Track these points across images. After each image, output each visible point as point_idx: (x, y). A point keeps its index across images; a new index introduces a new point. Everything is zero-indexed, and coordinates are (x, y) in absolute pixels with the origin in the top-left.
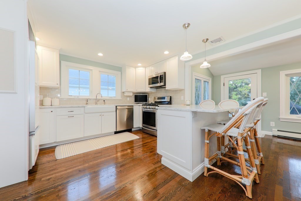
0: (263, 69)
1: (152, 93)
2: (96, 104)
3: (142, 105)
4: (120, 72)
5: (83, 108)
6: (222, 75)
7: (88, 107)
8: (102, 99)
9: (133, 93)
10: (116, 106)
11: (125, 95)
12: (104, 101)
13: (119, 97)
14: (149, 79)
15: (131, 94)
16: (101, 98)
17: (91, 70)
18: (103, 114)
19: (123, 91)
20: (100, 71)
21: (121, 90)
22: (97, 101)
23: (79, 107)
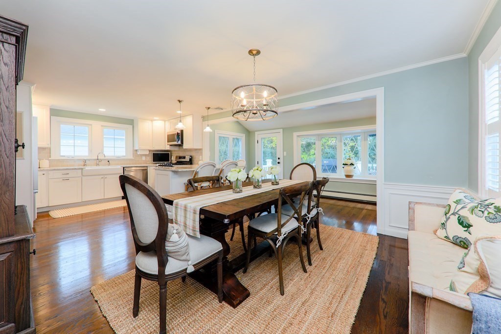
0: (284, 129)
1: (175, 151)
2: (97, 165)
3: (159, 165)
4: (131, 126)
5: (81, 170)
6: (256, 131)
7: (86, 169)
8: (106, 159)
9: (150, 151)
10: (124, 168)
11: (138, 153)
12: (108, 161)
13: (131, 157)
14: (168, 136)
15: (147, 153)
16: (104, 158)
17: (91, 125)
18: (105, 176)
19: (136, 149)
20: (102, 126)
21: (133, 147)
22: (98, 161)
23: (75, 169)
